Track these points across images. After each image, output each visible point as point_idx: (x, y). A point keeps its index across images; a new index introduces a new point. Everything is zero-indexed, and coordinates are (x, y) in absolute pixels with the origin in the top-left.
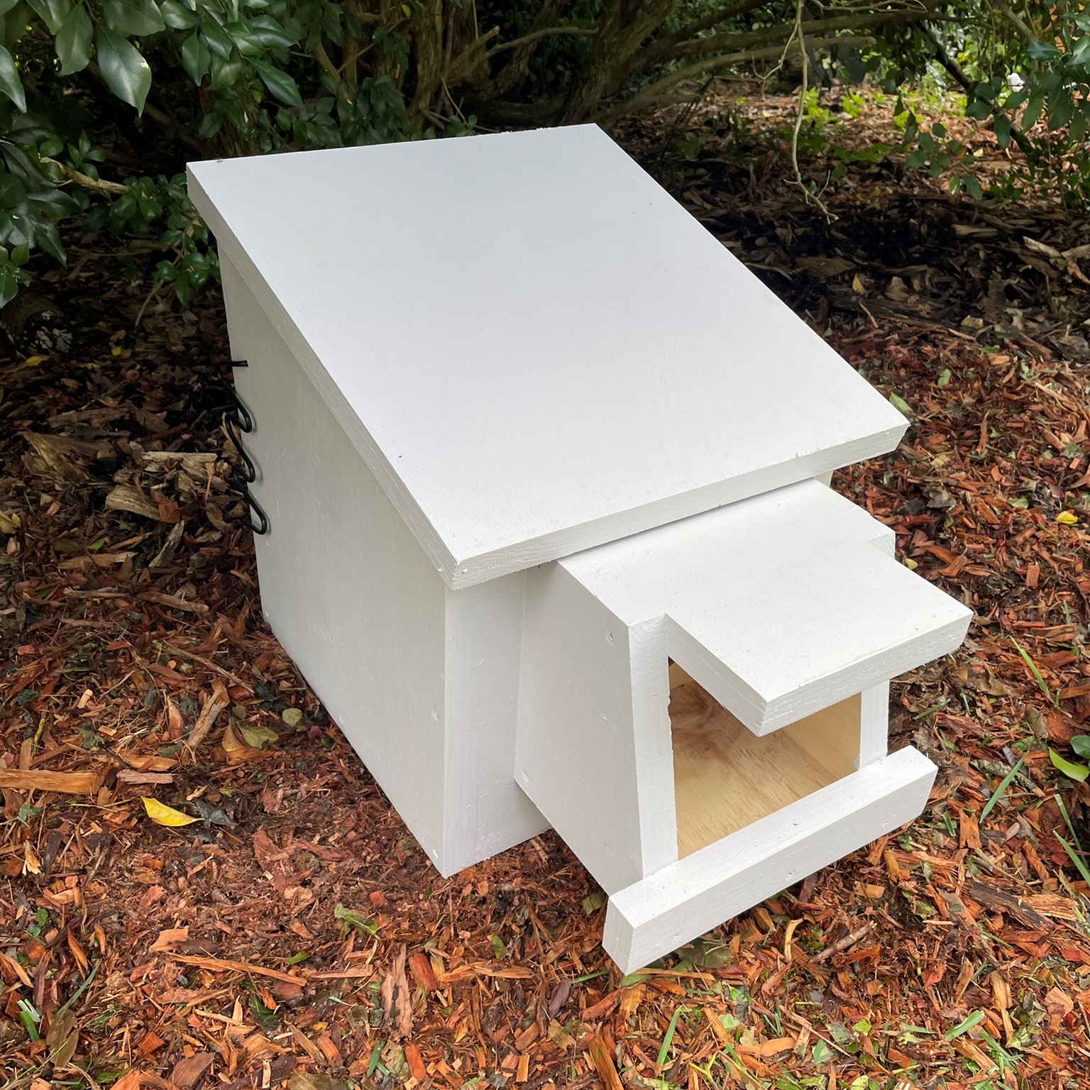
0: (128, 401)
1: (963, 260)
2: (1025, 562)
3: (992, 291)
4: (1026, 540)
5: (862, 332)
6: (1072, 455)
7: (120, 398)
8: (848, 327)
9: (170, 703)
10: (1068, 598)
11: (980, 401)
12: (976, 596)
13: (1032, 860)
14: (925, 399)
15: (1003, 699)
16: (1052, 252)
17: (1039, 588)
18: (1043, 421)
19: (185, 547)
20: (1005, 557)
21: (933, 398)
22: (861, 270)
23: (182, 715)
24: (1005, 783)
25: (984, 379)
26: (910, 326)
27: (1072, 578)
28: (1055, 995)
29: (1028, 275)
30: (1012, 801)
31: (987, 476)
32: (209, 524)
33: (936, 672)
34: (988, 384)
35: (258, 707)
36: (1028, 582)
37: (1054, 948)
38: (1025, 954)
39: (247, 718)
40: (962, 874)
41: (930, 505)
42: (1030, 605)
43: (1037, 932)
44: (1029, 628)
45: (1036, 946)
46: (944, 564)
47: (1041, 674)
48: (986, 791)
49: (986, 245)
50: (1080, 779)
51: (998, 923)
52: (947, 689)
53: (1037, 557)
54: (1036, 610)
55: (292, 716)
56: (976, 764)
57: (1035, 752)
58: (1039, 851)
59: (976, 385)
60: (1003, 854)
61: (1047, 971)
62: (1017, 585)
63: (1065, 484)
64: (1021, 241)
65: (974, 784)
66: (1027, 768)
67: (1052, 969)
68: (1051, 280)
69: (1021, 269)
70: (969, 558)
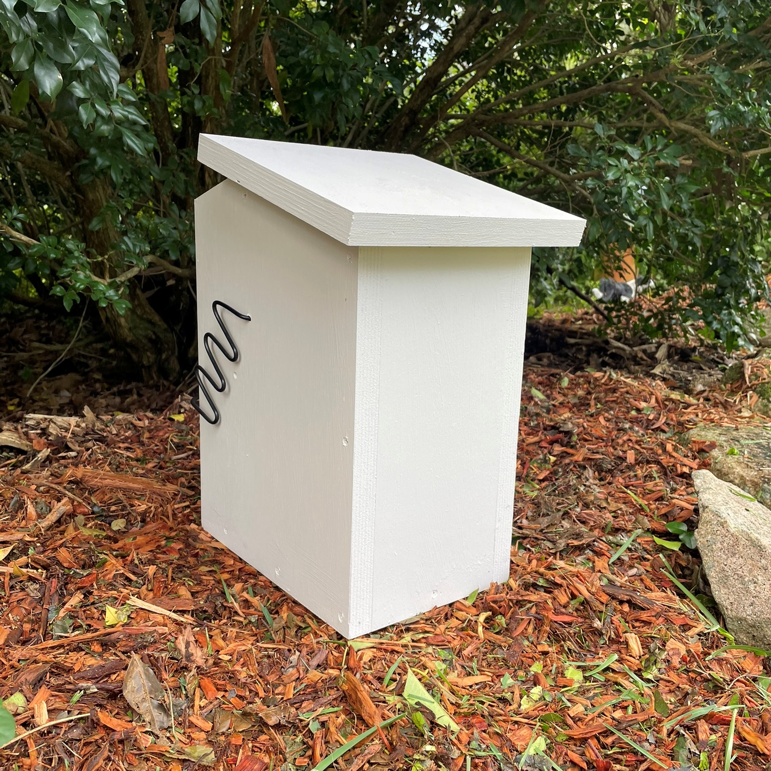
1: (573, 352)
3: (592, 362)
4: (624, 442)
6: (649, 413)
9: (29, 503)
10: (656, 468)
11: (589, 393)
12: (596, 472)
13: (647, 583)
14: (554, 393)
15: (620, 512)
16: (626, 347)
17: (636, 464)
18: (628, 396)
19: (48, 458)
20: (612, 450)
21: (559, 393)
23: (37, 513)
24: (624, 548)
25: (589, 383)
26: (543, 371)
27: (656, 457)
28: (672, 644)
29: (614, 356)
30: (631, 559)
31: (597, 420)
32: (69, 449)
33: (572, 498)
34: (592, 386)
35: (94, 519)
36: (628, 461)
37: (667, 620)
38: (647, 623)
39: (85, 525)
40: (598, 583)
41: (561, 429)
42: (632, 474)
43: (654, 610)
44: (632, 485)
45: (654, 619)
46: (573, 455)
47: (643, 503)
48: (612, 552)
49: (587, 346)
50: (676, 549)
51: (626, 608)
52: (580, 504)
53: (632, 448)
54: (636, 476)
55: (118, 524)
56: (604, 539)
57: (644, 537)
58: (652, 580)
59: (585, 386)
60: (626, 578)
61: (664, 630)
62: (622, 463)
63: (647, 426)
64: (608, 343)
65: (604, 548)
66: (640, 544)
67: (667, 629)
68: (628, 359)
69: (608, 353)
70: (589, 450)
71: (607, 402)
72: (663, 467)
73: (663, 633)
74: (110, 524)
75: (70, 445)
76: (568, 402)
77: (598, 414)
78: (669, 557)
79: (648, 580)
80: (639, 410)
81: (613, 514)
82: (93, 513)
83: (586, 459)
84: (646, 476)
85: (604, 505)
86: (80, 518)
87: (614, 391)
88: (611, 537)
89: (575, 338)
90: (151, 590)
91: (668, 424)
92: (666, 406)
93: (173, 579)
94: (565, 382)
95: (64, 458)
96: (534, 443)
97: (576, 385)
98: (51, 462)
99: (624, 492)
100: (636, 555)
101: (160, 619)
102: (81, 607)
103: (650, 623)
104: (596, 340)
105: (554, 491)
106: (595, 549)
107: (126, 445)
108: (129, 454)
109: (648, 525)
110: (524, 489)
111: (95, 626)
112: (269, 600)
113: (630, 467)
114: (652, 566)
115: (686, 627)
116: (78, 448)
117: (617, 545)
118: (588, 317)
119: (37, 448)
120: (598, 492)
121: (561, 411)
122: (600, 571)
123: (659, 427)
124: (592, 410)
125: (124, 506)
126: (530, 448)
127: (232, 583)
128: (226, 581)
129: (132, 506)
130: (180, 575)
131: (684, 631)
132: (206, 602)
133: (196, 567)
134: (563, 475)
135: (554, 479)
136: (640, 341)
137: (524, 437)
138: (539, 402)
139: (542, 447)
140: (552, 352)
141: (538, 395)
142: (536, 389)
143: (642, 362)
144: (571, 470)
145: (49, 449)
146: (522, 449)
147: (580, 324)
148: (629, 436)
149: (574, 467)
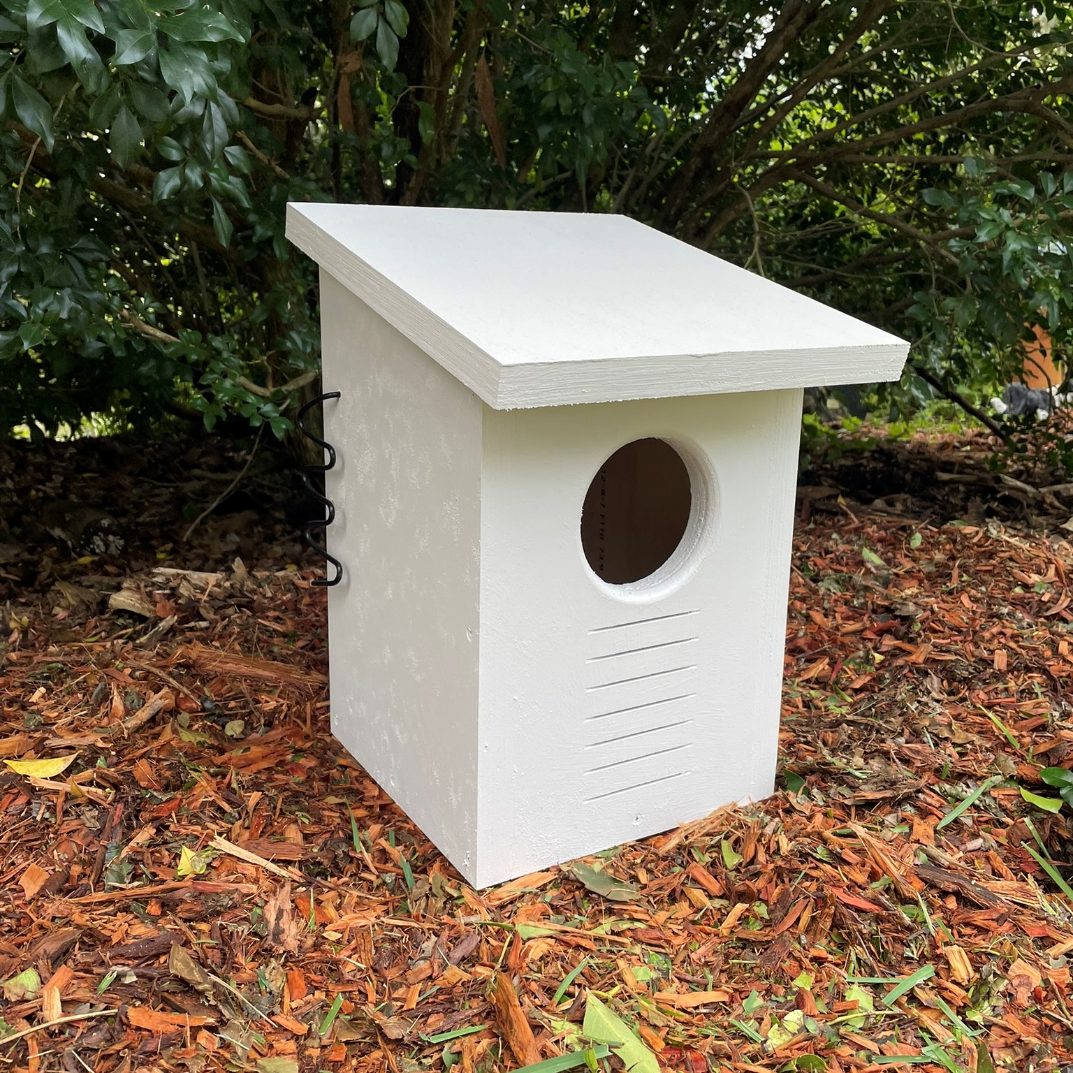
1: (944, 493)
3: (971, 510)
4: (993, 636)
5: (843, 526)
6: (1043, 591)
8: (830, 523)
9: (116, 693)
10: (1039, 680)
11: (952, 558)
12: (945, 682)
13: (996, 865)
14: (898, 556)
15: (969, 746)
16: (1028, 488)
17: (1008, 672)
18: (1011, 564)
20: (971, 647)
22: (845, 495)
23: (125, 707)
24: (967, 804)
25: (955, 542)
27: (1042, 661)
28: (1019, 967)
29: (1006, 501)
30: (977, 822)
31: (957, 600)
32: (200, 618)
33: (896, 722)
34: (959, 547)
35: (202, 718)
36: (996, 666)
37: (1018, 928)
38: (982, 930)
39: (190, 726)
40: (910, 861)
41: (897, 613)
42: (1001, 686)
43: (995, 910)
44: (999, 704)
45: (994, 924)
46: (910, 653)
47: (1009, 732)
48: (946, 811)
49: (966, 484)
50: (1055, 810)
51: (952, 903)
52: (907, 732)
53: (1005, 646)
54: (1006, 689)
55: (234, 728)
56: (937, 789)
57: (1004, 788)
58: (1005, 859)
59: (948, 547)
60: (961, 854)
61: (1008, 943)
62: (985, 669)
63: (1039, 612)
64: (998, 480)
65: (933, 803)
66: (995, 799)
67: (1014, 943)
68: (1029, 506)
69: (998, 496)
70: (935, 647)
71: (977, 572)
72: (1050, 677)
73: (1006, 949)
74: (224, 727)
75: (202, 610)
76: (919, 571)
77: (962, 590)
78: (1039, 823)
79: (999, 859)
80: (1026, 587)
81: (959, 749)
82: (203, 710)
83: (929, 661)
84: (1023, 691)
85: (946, 734)
86: (185, 717)
87: (991, 555)
88: (947, 787)
89: (951, 472)
90: (248, 828)
91: (1072, 609)
93: (282, 814)
94: (917, 540)
95: (191, 629)
96: (854, 633)
97: (933, 545)
98: (174, 635)
99: (984, 716)
100: (987, 816)
101: (251, 871)
102: (149, 846)
103: (988, 931)
104: (982, 475)
105: (870, 709)
106: (919, 803)
107: (277, 613)
108: (276, 626)
109: (1013, 769)
110: (826, 703)
111: (161, 876)
112: (415, 852)
113: (999, 676)
114: (1009, 837)
115: (1045, 942)
116: (212, 617)
117: (956, 800)
118: (982, 440)
119: (160, 614)
120: (940, 713)
121: (906, 584)
122: (918, 841)
123: (1058, 614)
124: (953, 584)
125: (247, 702)
126: (847, 640)
127: (368, 822)
128: (358, 820)
129: (257, 702)
130: (293, 808)
131: (1044, 947)
132: (321, 850)
133: (320, 796)
134: (891, 683)
135: (877, 689)
136: (1051, 479)
137: (840, 621)
138: (873, 569)
139: (865, 639)
140: (912, 492)
141: (873, 558)
142: (871, 549)
143: (1051, 511)
144: (905, 676)
145: (176, 618)
146: (834, 641)
147: (967, 451)
148: (1004, 627)
149: (911, 671)
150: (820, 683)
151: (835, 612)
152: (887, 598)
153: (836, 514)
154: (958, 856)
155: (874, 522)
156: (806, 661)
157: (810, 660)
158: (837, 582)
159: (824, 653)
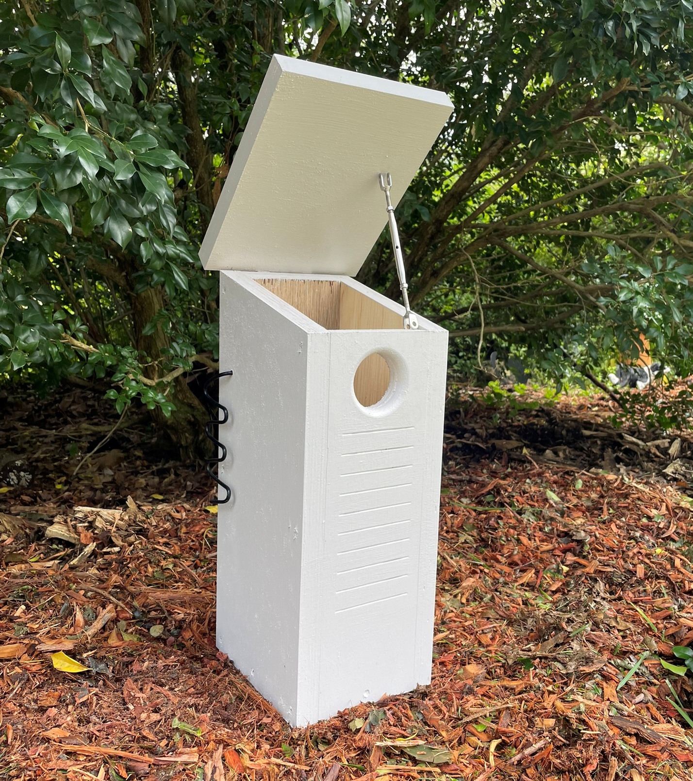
0: (63, 506)
1: (588, 445)
2: (635, 565)
3: (606, 458)
4: (634, 554)
5: (529, 470)
6: (659, 520)
7: (58, 504)
8: (521, 468)
9: (78, 610)
10: (665, 584)
11: (602, 497)
12: (607, 586)
13: (653, 713)
14: (568, 495)
15: (628, 632)
16: (640, 442)
17: (645, 579)
18: (640, 502)
19: (94, 553)
20: (623, 563)
21: (573, 495)
22: (527, 447)
23: (84, 619)
24: (632, 672)
25: (603, 486)
26: (558, 468)
27: (665, 572)
29: (627, 451)
30: (638, 683)
31: (609, 528)
32: (112, 544)
33: (583, 616)
34: (605, 489)
35: (134, 624)
36: (638, 575)
37: (671, 755)
38: (651, 758)
39: (126, 630)
40: (607, 714)
41: (574, 538)
42: (641, 588)
43: (659, 744)
44: (641, 600)
45: (659, 753)
46: (585, 566)
47: (651, 621)
48: (620, 677)
49: (601, 439)
50: (682, 674)
51: (633, 741)
52: (590, 623)
53: (642, 562)
54: (645, 591)
55: (156, 630)
56: (613, 662)
57: (651, 659)
58: (658, 708)
59: (598, 489)
60: (634, 707)
61: (668, 766)
62: (632, 577)
63: (658, 535)
64: (621, 437)
65: (612, 672)
66: (647, 667)
67: (671, 765)
68: (641, 455)
69: (623, 448)
70: (600, 562)
71: (618, 508)
72: (671, 583)
73: (666, 770)
74: (149, 630)
75: (114, 539)
76: (582, 505)
77: (611, 521)
78: (674, 682)
79: (655, 709)
80: (649, 518)
81: (621, 633)
82: (134, 618)
83: (597, 572)
84: (655, 592)
85: (614, 624)
86: (122, 624)
87: (626, 496)
88: (619, 661)
89: (590, 429)
91: (678, 533)
92: (676, 514)
94: (579, 484)
95: (108, 553)
96: (548, 551)
97: (589, 487)
98: (96, 557)
99: (633, 609)
100: (643, 679)
103: (655, 758)
104: (610, 432)
105: (566, 606)
106: (605, 674)
107: (164, 539)
108: (167, 550)
109: (656, 647)
110: (537, 601)
113: (640, 582)
114: (658, 694)
115: (688, 764)
116: (122, 543)
117: (625, 669)
118: (605, 403)
119: (83, 541)
120: (608, 609)
121: (576, 515)
123: (669, 536)
124: (605, 517)
125: (163, 611)
126: (545, 556)
129: (171, 613)
131: (688, 767)
134: (575, 586)
135: (566, 591)
136: (653, 436)
137: (539, 543)
138: (554, 505)
139: (555, 555)
140: (568, 444)
141: (553, 497)
142: (551, 490)
143: (655, 459)
144: (583, 582)
145: (95, 544)
146: (536, 557)
147: (596, 411)
148: (641, 548)
149: (586, 578)
150: (531, 587)
151: (535, 536)
152: (565, 526)
153: (524, 462)
154: (632, 708)
155: (550, 469)
156: (520, 571)
157: (523, 571)
158: (533, 514)
159: (531, 566)
